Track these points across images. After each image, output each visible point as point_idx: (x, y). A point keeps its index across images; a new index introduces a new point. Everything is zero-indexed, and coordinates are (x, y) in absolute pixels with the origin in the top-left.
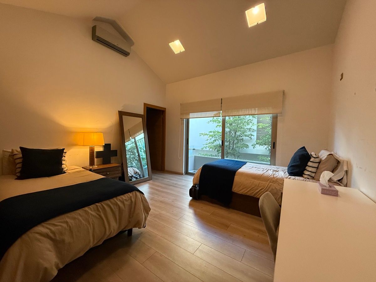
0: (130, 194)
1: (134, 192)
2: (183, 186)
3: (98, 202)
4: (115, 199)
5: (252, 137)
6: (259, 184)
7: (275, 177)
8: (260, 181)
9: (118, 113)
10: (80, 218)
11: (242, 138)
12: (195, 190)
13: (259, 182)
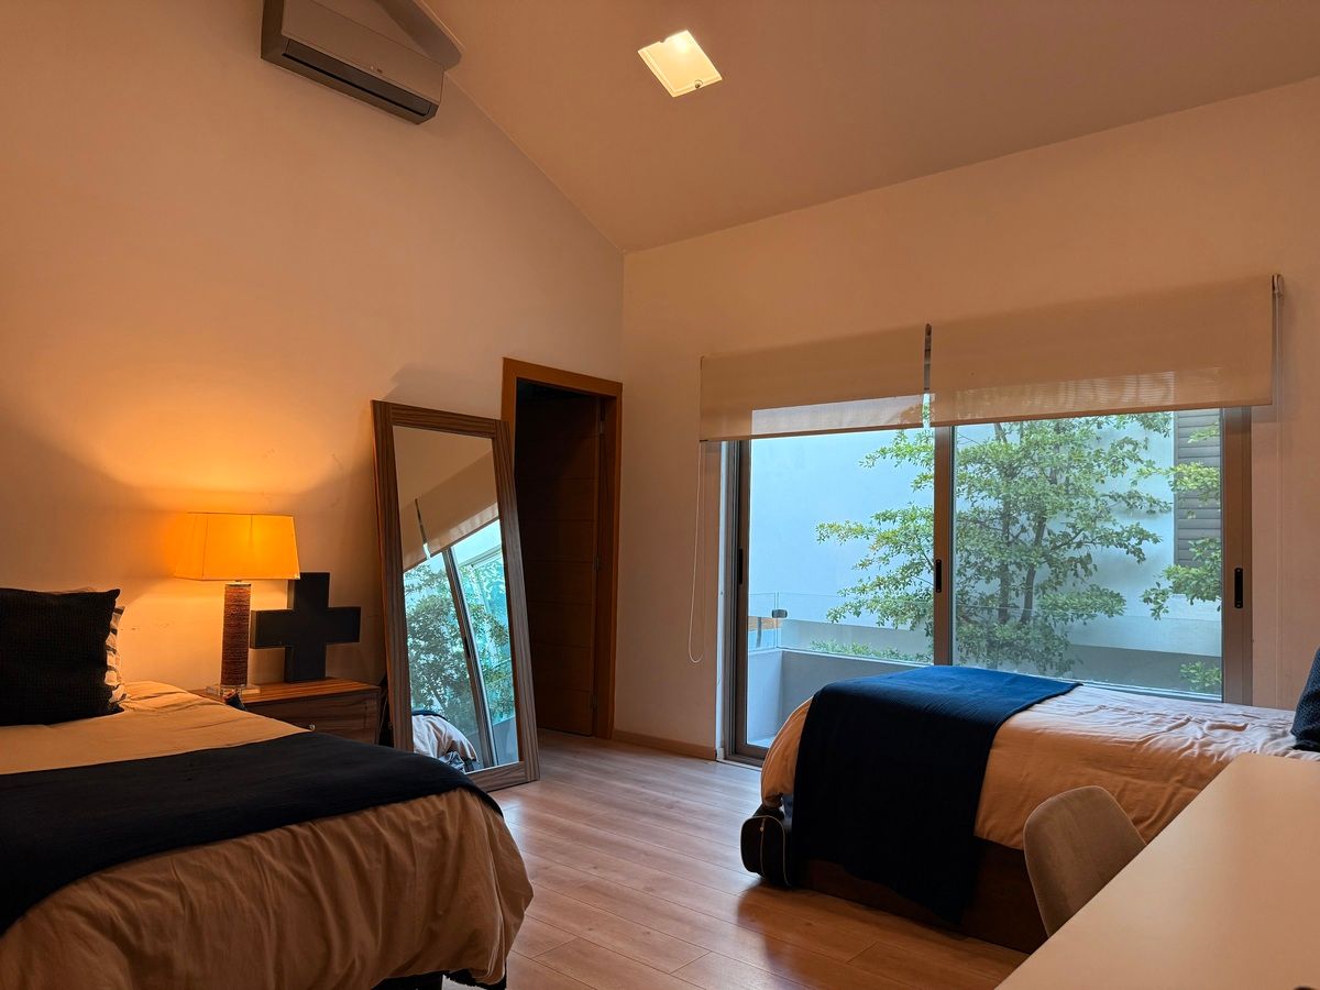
0: (438, 803)
1: (455, 796)
2: (712, 815)
3: (298, 822)
4: (370, 815)
5: (1146, 546)
6: (1123, 790)
7: (1212, 756)
8: (1128, 779)
9: (369, 410)
10: (231, 880)
11: (1083, 552)
12: (773, 828)
13: (1120, 780)
